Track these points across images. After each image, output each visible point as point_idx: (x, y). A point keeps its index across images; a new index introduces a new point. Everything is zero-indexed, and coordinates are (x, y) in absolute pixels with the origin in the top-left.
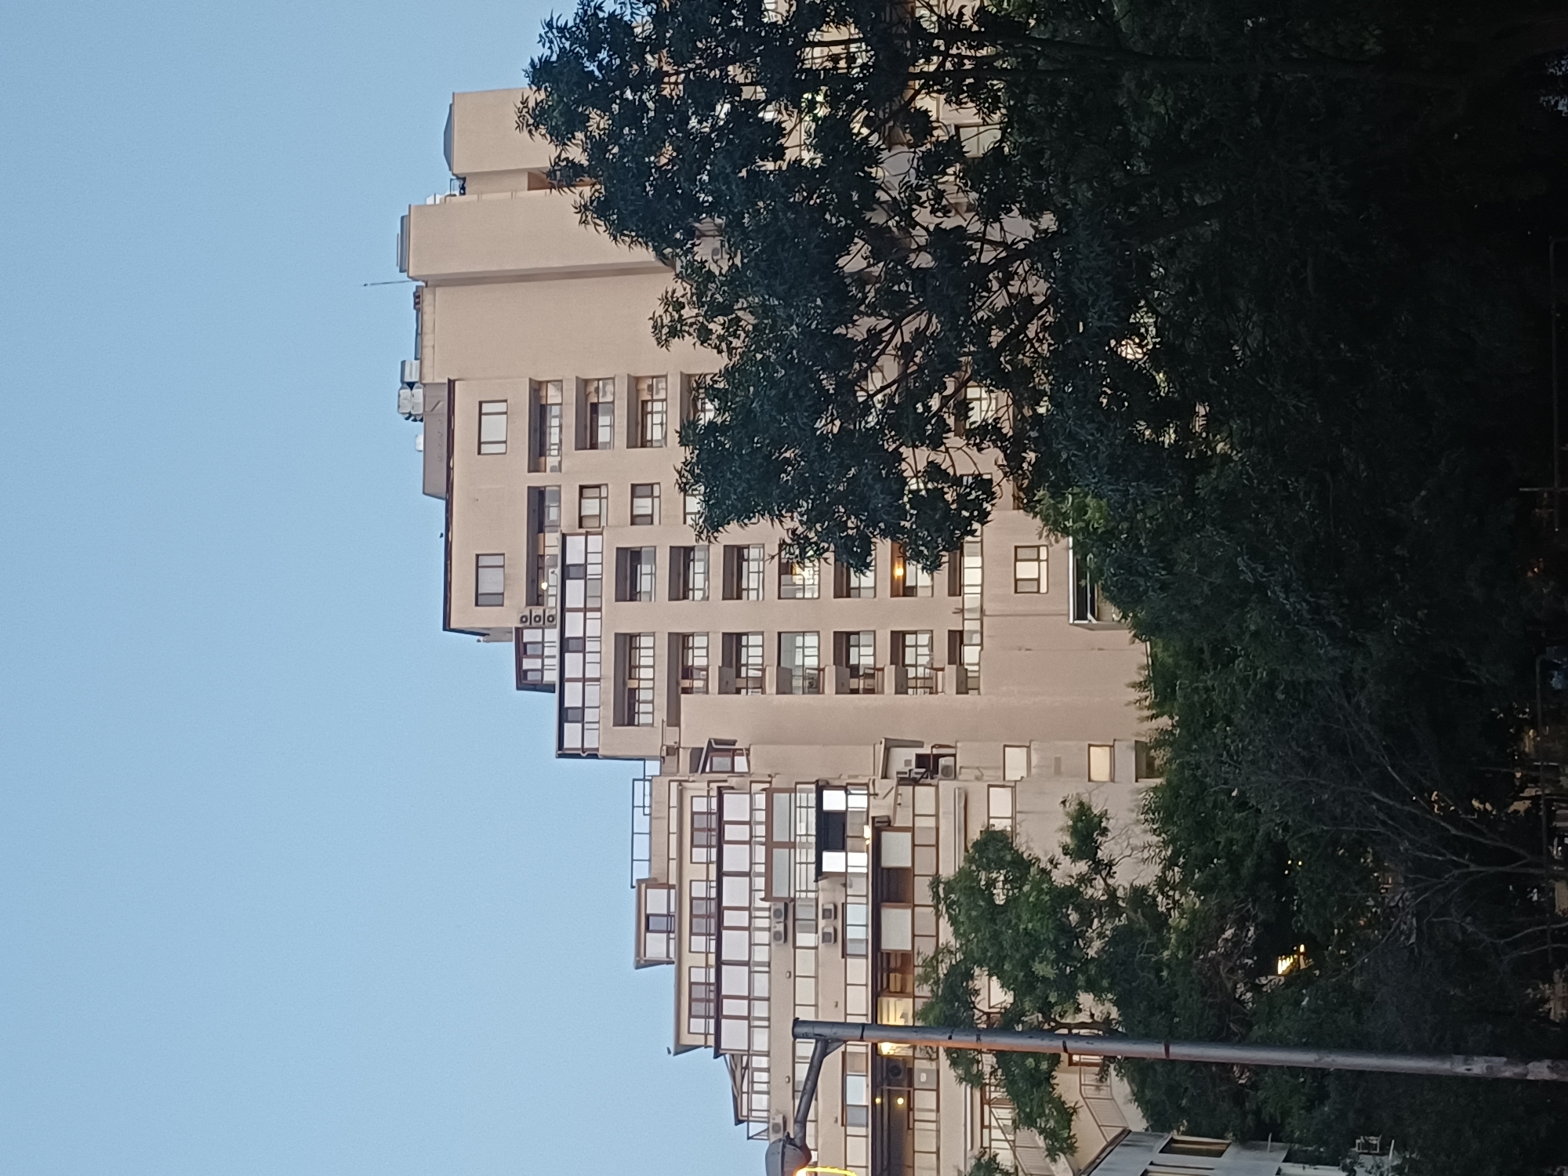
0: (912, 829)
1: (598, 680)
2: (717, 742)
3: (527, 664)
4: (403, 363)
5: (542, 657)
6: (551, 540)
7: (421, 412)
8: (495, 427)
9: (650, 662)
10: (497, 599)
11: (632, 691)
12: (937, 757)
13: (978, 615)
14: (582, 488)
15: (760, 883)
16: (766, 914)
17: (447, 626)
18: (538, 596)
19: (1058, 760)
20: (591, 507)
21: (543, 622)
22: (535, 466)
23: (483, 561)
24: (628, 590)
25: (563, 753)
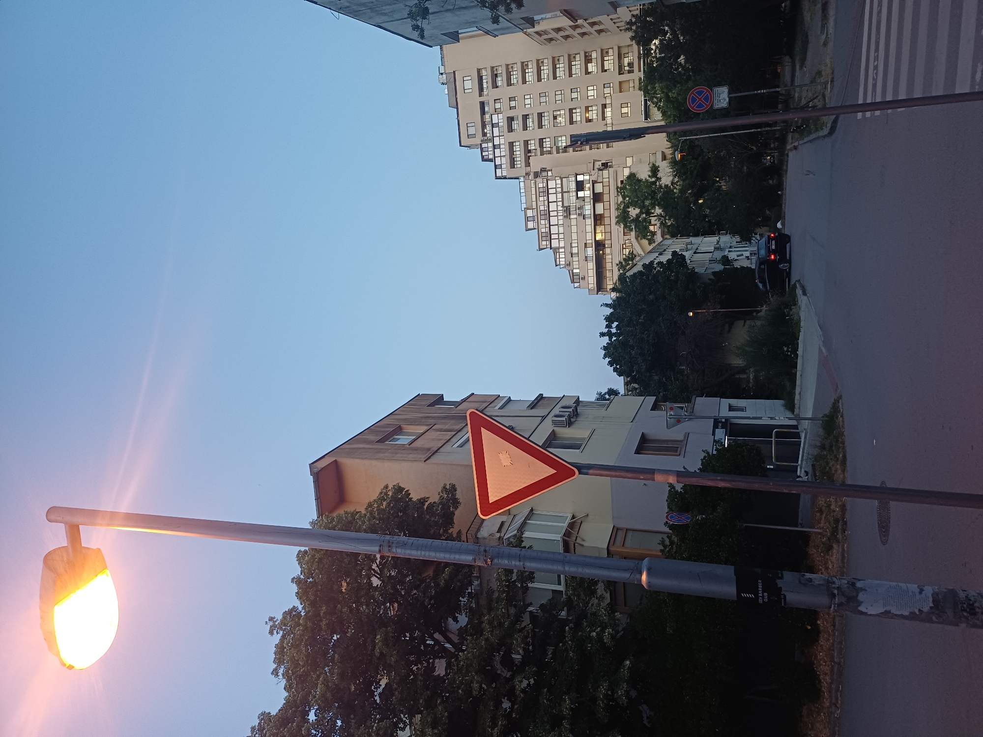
0: (602, 182)
1: (505, 156)
2: (543, 168)
3: (484, 154)
4: (439, 67)
5: (488, 151)
6: (487, 116)
7: (446, 82)
8: (468, 84)
9: (519, 149)
10: (474, 136)
11: (514, 158)
12: (607, 163)
13: (611, 125)
14: (495, 100)
15: (560, 204)
16: (561, 211)
17: (461, 146)
18: (485, 134)
19: (640, 159)
20: (498, 106)
21: (487, 141)
22: (480, 95)
23: (469, 125)
24: (510, 129)
25: (497, 178)
